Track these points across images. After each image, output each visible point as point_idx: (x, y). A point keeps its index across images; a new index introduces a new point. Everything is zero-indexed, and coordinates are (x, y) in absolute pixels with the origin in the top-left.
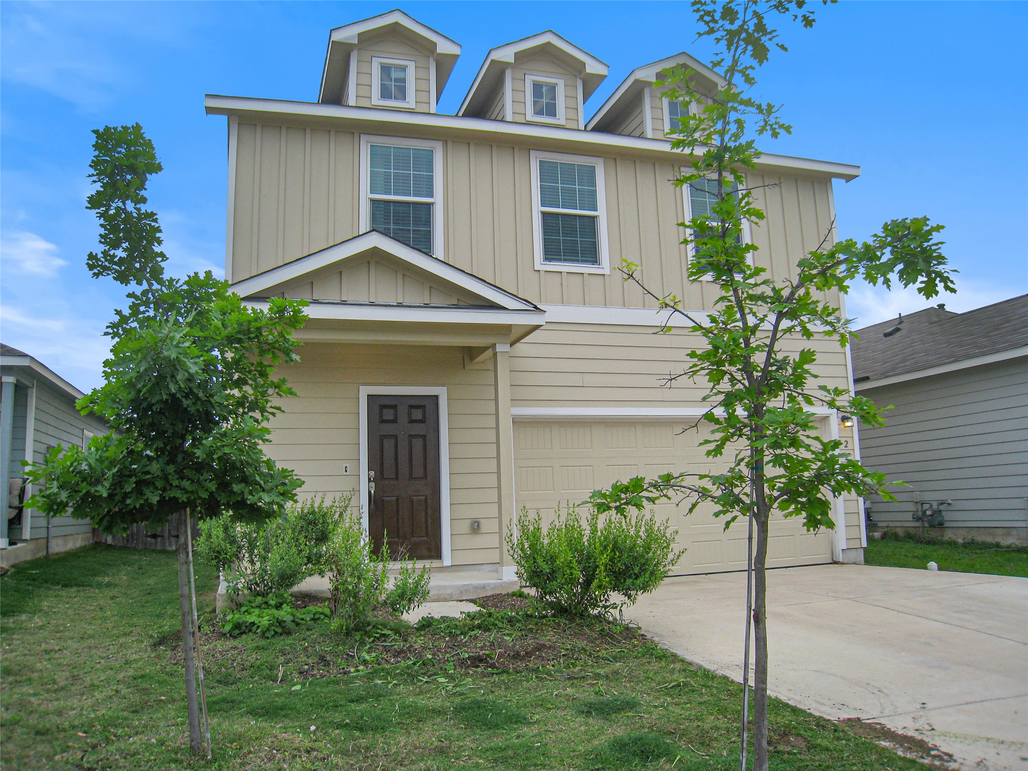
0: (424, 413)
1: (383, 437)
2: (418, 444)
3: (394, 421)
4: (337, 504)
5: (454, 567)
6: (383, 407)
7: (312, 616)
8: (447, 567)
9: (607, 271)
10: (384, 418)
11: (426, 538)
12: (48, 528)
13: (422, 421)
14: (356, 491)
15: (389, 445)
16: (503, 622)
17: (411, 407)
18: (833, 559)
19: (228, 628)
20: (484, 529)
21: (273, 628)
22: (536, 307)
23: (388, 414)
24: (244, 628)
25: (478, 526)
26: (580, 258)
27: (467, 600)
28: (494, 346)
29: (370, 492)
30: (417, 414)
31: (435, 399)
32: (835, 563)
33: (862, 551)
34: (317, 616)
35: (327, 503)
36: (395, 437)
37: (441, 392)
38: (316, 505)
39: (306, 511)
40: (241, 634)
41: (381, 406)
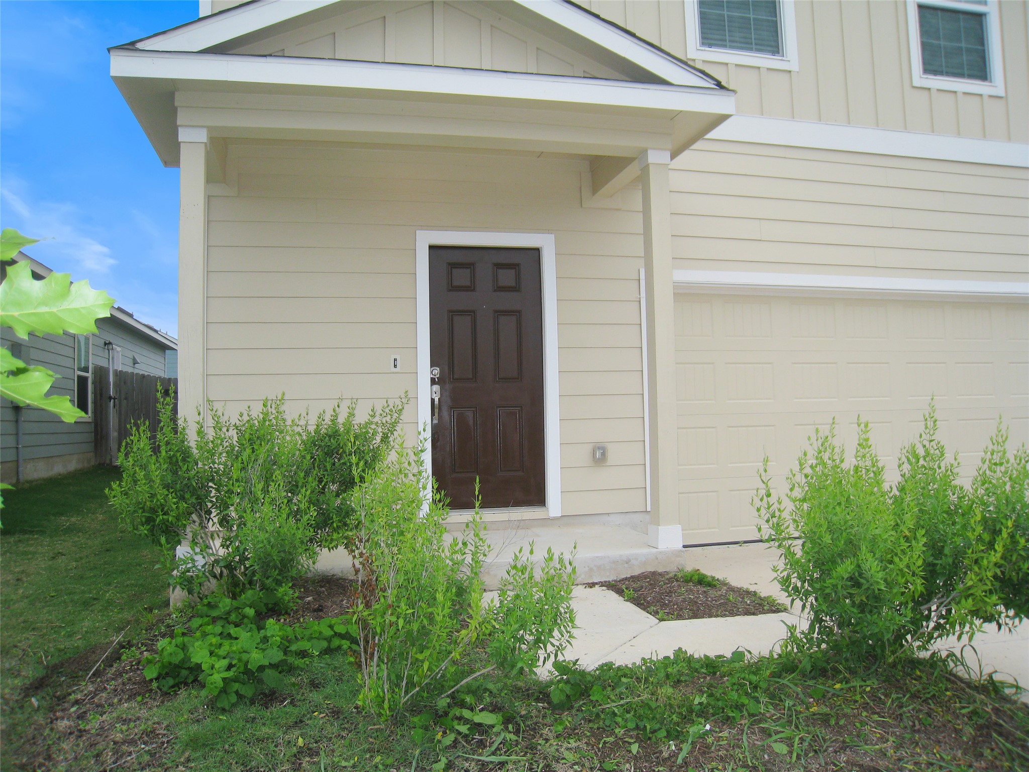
0: (518, 277)
1: (453, 313)
2: (508, 325)
3: (470, 288)
4: (377, 419)
5: (566, 519)
6: (453, 266)
7: (325, 644)
8: (555, 519)
9: (794, 66)
10: (455, 283)
11: (520, 473)
12: (17, 448)
13: (515, 289)
14: (409, 398)
15: (462, 324)
16: (757, 701)
17: (499, 266)
19: (150, 673)
20: (612, 458)
21: (236, 686)
22: (719, 84)
23: (461, 277)
24: (184, 673)
25: (604, 454)
26: (754, 47)
27: (602, 584)
28: (644, 152)
29: (433, 400)
30: (507, 278)
31: (535, 254)
34: (336, 642)
35: (361, 418)
36: (472, 313)
37: (545, 242)
38: (341, 420)
39: (323, 431)
40: (177, 685)
41: (449, 264)
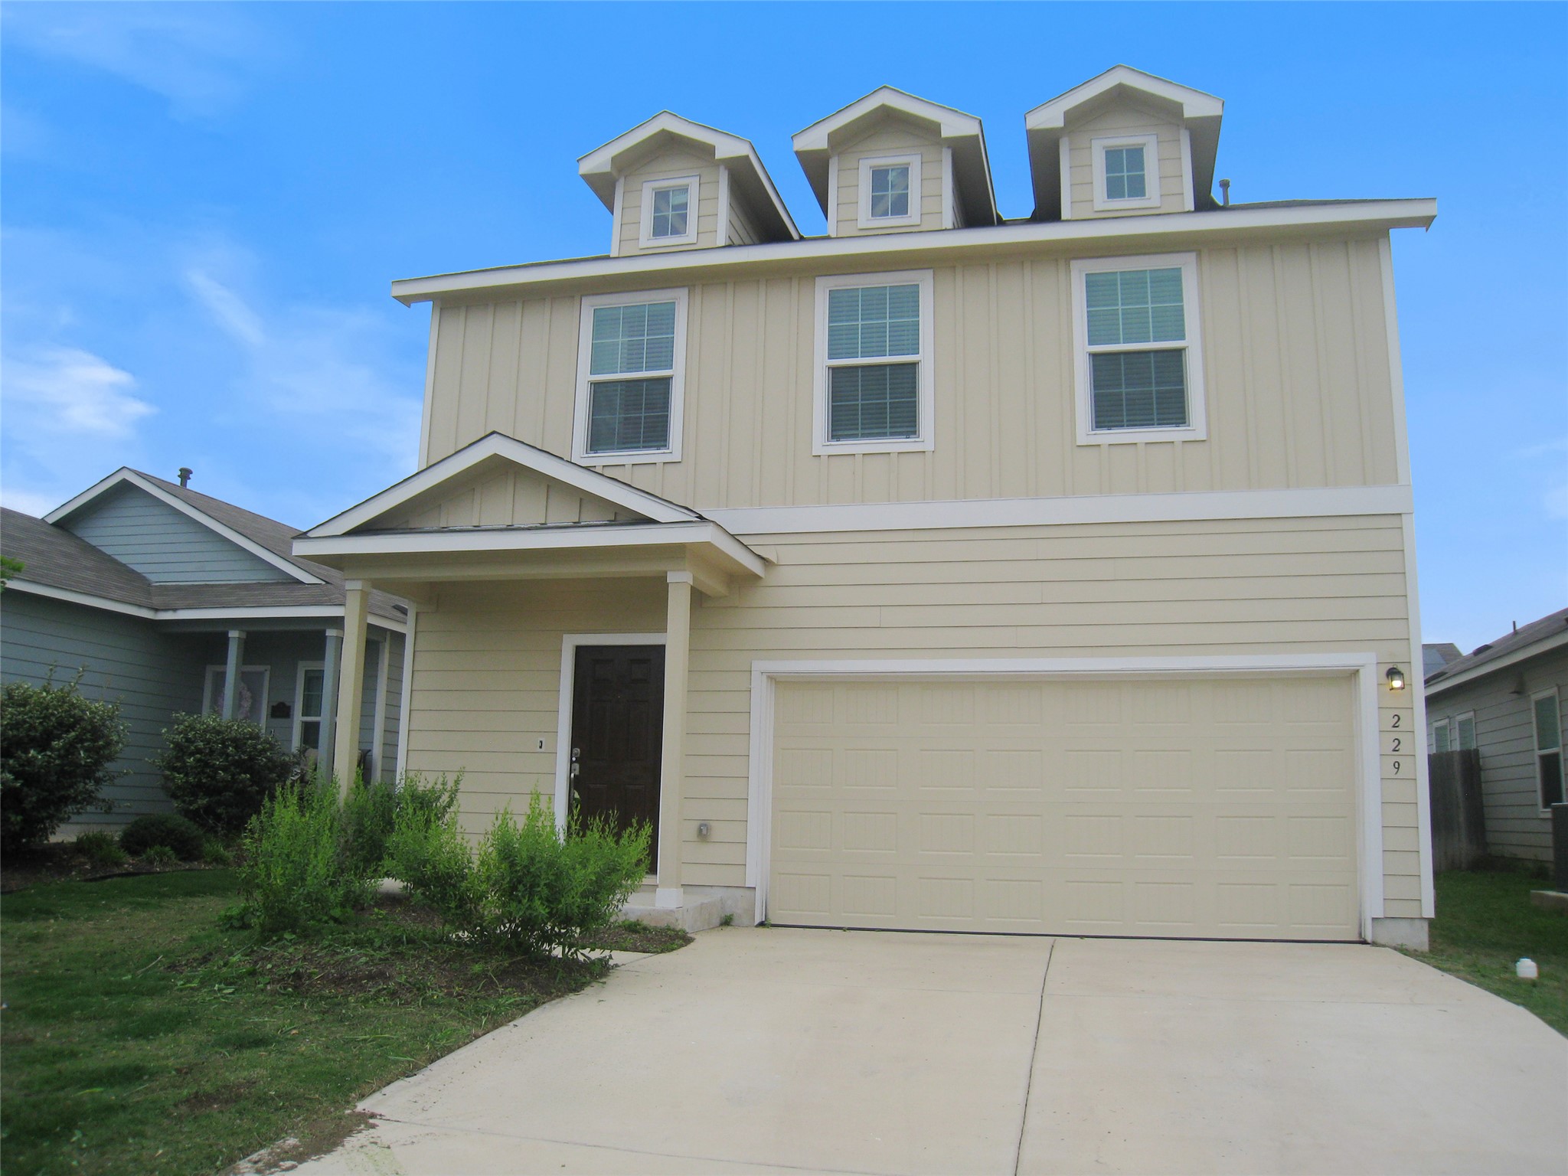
0: (649, 670)
6: (596, 661)
9: (929, 445)
17: (633, 661)
18: (1360, 934)
20: (716, 835)
22: (700, 517)
25: (708, 831)
26: (888, 430)
30: (640, 672)
31: (662, 650)
32: (1364, 942)
33: (1425, 925)
41: (593, 660)
